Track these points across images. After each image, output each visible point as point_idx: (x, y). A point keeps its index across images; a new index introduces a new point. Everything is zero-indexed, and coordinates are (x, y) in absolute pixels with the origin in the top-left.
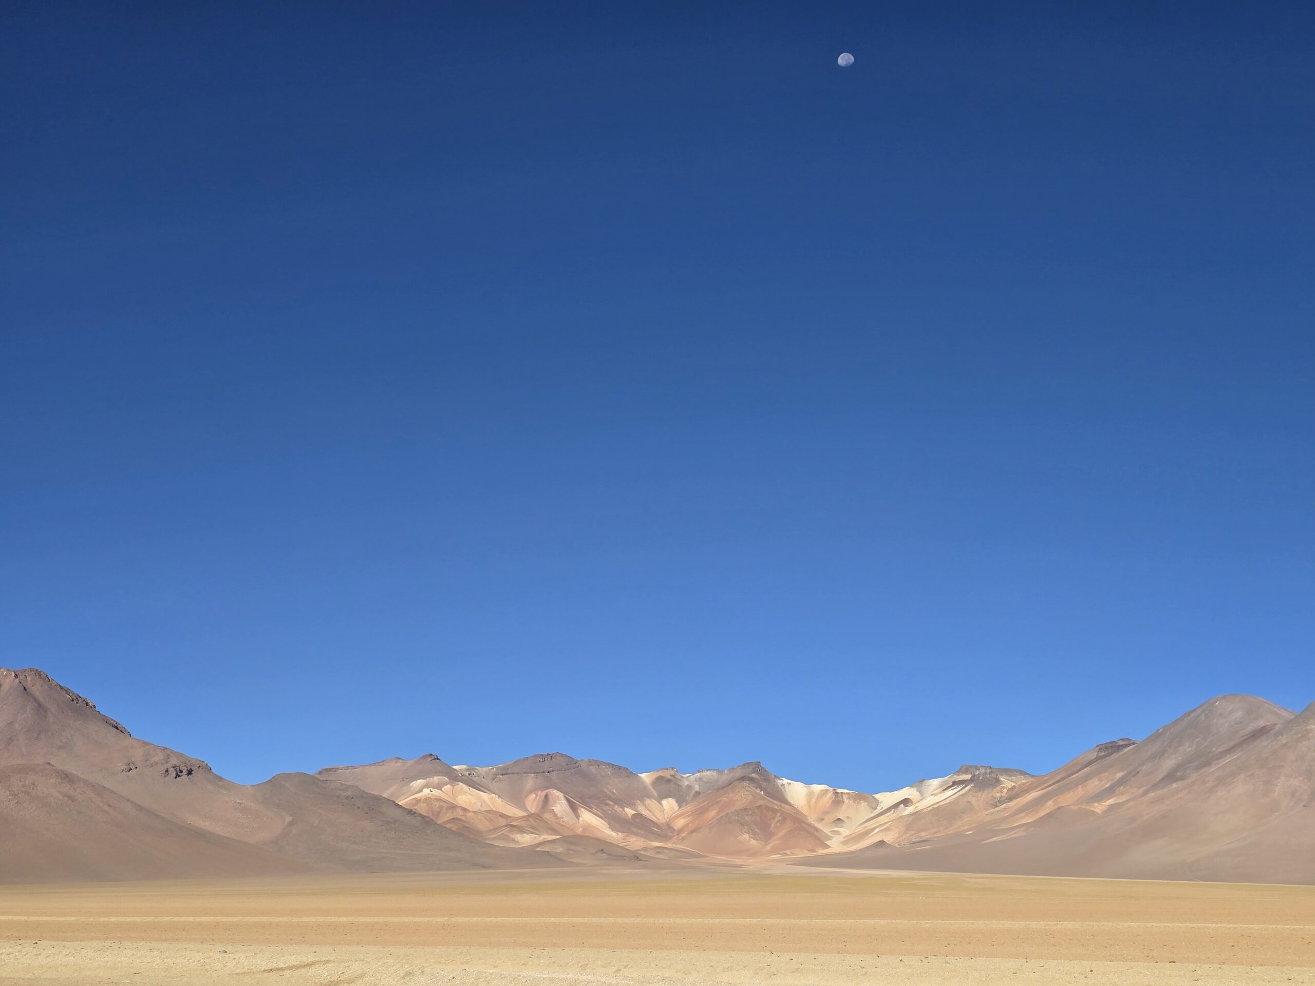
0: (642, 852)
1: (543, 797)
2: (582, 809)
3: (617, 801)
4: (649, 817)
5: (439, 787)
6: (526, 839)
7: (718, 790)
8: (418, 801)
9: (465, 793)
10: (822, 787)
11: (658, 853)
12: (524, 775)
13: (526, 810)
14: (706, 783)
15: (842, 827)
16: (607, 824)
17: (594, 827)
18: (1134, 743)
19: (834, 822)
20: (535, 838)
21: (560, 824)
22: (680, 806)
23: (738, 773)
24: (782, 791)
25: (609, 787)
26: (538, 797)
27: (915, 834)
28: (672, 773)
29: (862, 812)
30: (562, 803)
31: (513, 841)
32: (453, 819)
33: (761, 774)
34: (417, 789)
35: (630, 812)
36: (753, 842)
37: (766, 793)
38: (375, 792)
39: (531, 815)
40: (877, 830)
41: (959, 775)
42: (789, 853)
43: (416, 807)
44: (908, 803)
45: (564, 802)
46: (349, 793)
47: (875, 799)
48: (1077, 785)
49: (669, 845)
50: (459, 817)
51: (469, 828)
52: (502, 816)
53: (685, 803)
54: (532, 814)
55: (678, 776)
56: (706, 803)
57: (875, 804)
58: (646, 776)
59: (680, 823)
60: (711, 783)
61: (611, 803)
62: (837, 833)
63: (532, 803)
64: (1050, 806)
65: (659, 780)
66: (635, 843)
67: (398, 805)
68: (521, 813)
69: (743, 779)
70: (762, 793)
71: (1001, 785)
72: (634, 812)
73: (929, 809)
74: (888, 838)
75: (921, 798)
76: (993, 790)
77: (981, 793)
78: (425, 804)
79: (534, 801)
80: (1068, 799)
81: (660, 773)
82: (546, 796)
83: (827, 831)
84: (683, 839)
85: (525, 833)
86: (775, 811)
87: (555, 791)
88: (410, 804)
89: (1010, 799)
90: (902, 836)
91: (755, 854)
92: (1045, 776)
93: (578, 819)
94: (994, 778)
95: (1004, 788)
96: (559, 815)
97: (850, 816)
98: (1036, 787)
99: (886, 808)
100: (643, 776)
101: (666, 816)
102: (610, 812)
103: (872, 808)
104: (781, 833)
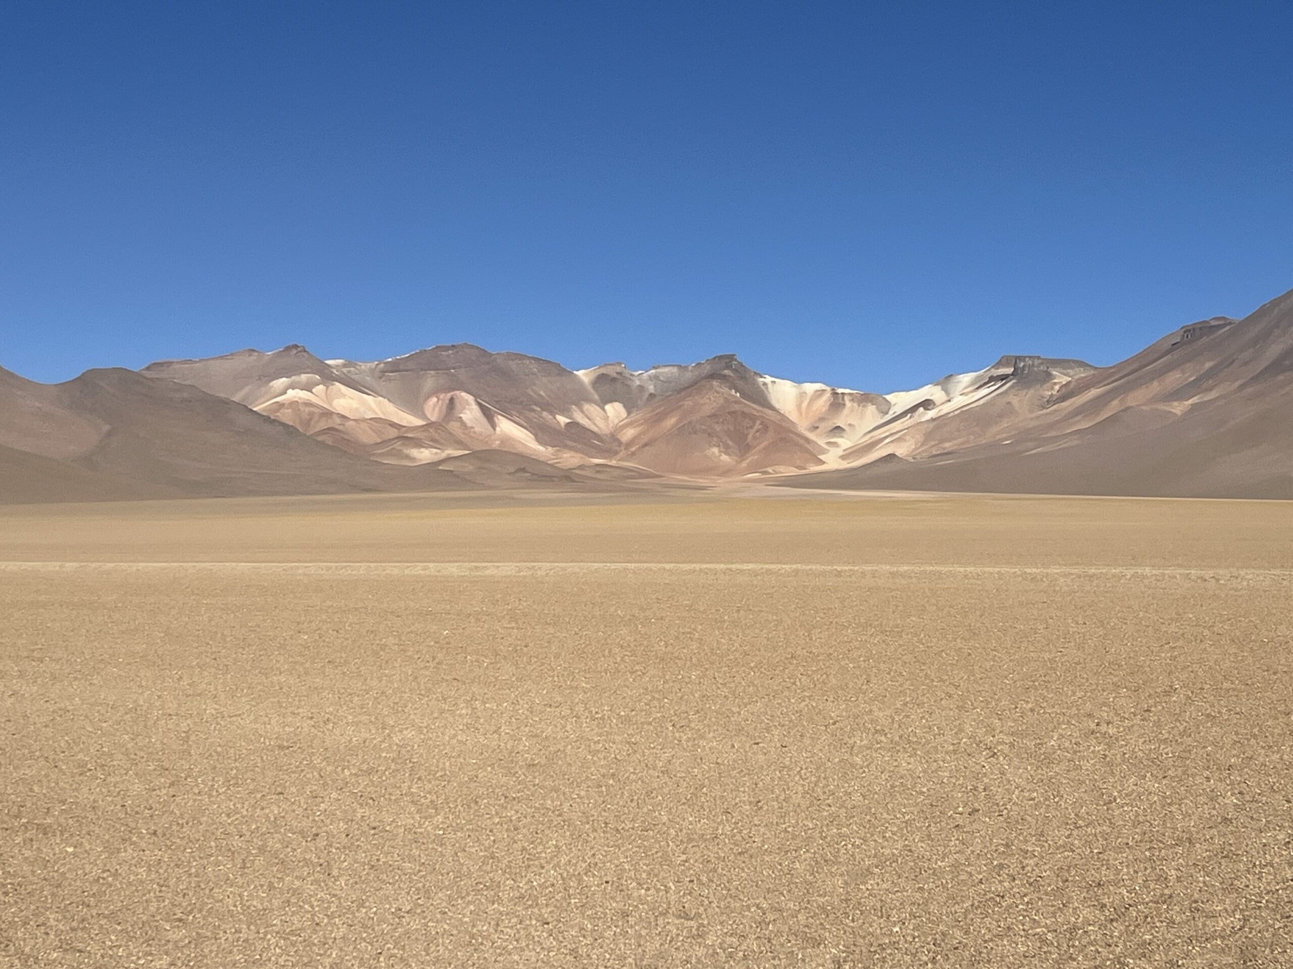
0: (577, 472)
1: (447, 401)
2: (499, 417)
3: (547, 406)
4: (587, 426)
5: (308, 388)
6: (425, 455)
7: (679, 391)
8: (281, 405)
9: (344, 396)
10: (819, 386)
11: (597, 472)
12: (421, 373)
13: (423, 416)
14: (663, 381)
15: (842, 437)
16: (533, 436)
17: (514, 440)
18: (1230, 324)
19: (831, 431)
20: (436, 453)
21: (471, 437)
22: (629, 413)
23: (707, 369)
24: (763, 391)
25: (534, 388)
26: (440, 402)
27: (937, 444)
28: (618, 369)
29: (871, 416)
30: (473, 409)
31: (408, 457)
32: (328, 429)
33: (736, 370)
34: (278, 391)
35: (562, 420)
36: (724, 457)
37: (743, 395)
38: (222, 395)
39: (430, 425)
40: (887, 440)
41: (998, 369)
42: (771, 471)
43: (278, 414)
44: (929, 405)
45: (475, 407)
46: (185, 395)
47: (887, 401)
48: (1153, 379)
49: (613, 463)
50: (337, 427)
51: (348, 440)
52: (393, 425)
53: (636, 409)
54: (433, 423)
55: (627, 373)
56: (662, 408)
57: (884, 408)
58: (585, 374)
59: (628, 434)
60: (670, 382)
61: (539, 409)
62: (835, 444)
63: (433, 408)
64: (1115, 406)
65: (601, 380)
66: (570, 459)
67: (251, 410)
68: (420, 422)
69: (712, 376)
70: (738, 395)
71: (1052, 379)
72: (568, 421)
73: (956, 413)
74: (902, 450)
75: (946, 398)
76: (1041, 387)
77: (1026, 391)
78: (290, 410)
79: (435, 406)
80: (1137, 398)
81: (603, 371)
82: (452, 400)
83: (822, 442)
84: (633, 454)
85: (423, 447)
86: (753, 418)
87: (463, 394)
88: (269, 410)
89: (1063, 398)
90: (917, 449)
91: (726, 472)
92: (1111, 368)
93: (495, 429)
94: (1044, 371)
95: (1055, 384)
96: (469, 424)
97: (852, 423)
98: (1100, 382)
99: (901, 411)
100: (580, 373)
101: (611, 425)
102: (535, 420)
103: (882, 412)
104: (762, 446)
